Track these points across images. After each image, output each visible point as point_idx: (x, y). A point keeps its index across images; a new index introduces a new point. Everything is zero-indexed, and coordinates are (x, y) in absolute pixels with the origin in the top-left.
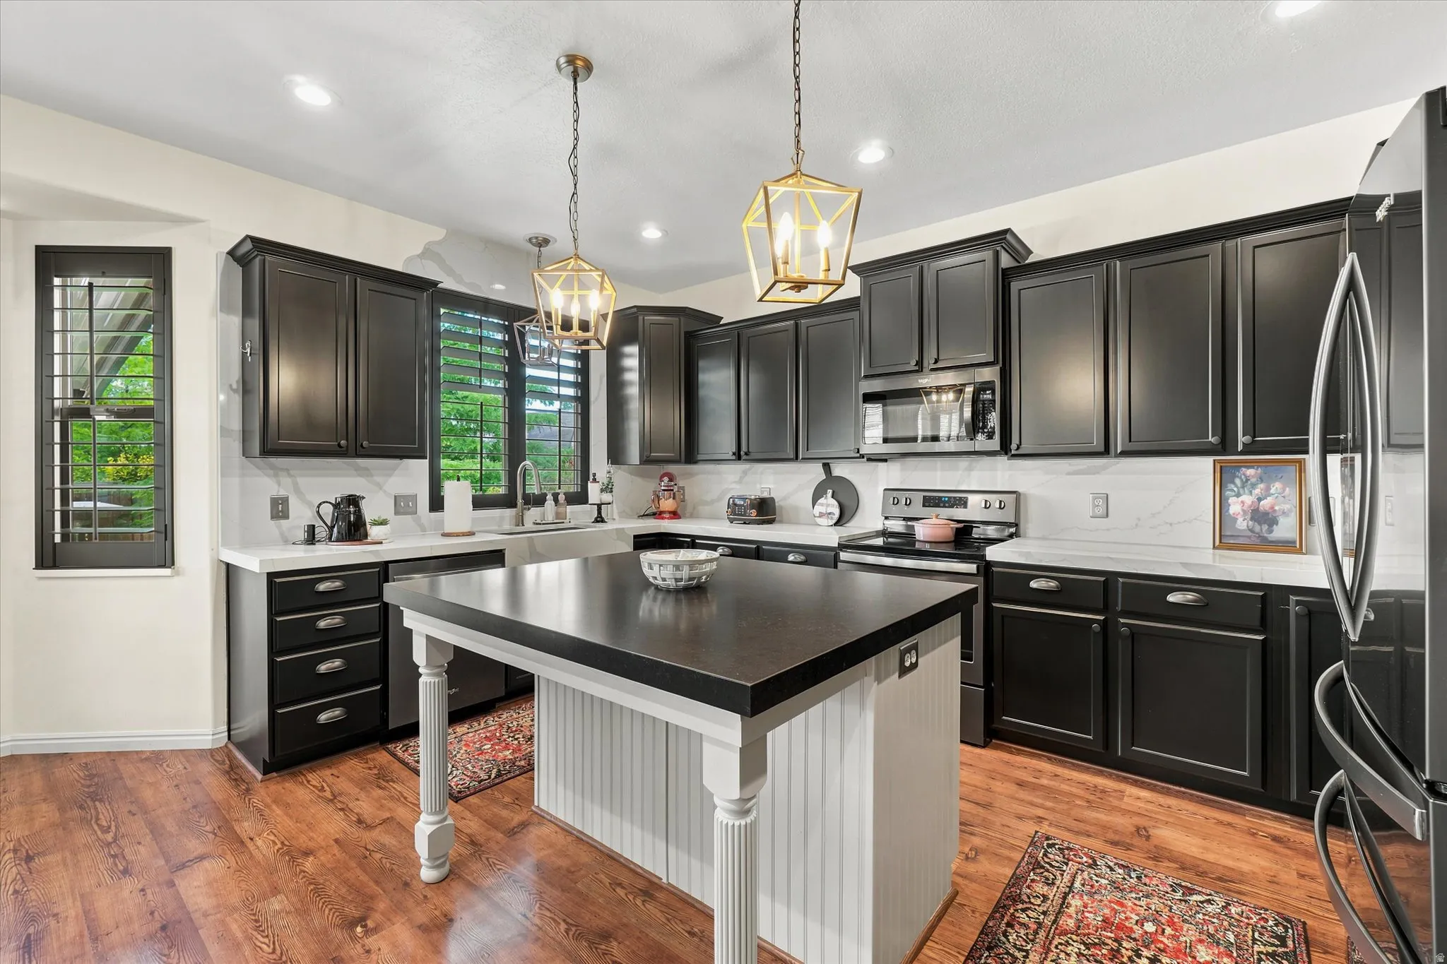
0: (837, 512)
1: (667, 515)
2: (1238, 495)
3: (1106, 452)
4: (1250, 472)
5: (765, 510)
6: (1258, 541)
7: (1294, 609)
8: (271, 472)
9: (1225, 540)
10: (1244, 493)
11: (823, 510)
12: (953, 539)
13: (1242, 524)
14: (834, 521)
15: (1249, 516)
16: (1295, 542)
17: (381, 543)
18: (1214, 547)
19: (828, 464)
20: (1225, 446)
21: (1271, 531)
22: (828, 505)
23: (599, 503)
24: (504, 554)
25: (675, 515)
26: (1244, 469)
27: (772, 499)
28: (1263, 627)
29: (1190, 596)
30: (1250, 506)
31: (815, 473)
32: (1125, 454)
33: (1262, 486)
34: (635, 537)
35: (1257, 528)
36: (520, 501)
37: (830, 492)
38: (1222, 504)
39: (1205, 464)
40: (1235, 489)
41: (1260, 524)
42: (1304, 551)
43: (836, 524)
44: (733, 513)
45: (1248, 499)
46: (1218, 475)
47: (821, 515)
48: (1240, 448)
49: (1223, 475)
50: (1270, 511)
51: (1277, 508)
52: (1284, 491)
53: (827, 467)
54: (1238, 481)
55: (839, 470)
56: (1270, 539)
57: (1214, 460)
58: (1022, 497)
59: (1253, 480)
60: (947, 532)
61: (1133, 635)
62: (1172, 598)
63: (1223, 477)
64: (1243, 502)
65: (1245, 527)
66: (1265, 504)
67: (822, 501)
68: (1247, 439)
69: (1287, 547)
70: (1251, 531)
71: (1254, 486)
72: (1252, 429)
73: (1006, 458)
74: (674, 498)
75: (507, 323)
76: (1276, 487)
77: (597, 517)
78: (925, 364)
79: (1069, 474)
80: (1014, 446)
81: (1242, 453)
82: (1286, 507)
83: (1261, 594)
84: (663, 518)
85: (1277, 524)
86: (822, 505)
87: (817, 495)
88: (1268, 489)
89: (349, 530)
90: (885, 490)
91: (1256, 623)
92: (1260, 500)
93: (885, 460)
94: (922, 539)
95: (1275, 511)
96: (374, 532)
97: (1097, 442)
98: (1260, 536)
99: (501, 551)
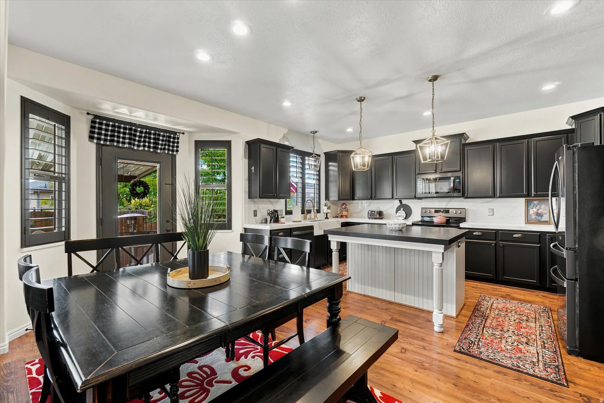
0: (405, 215)
1: (345, 217)
2: (532, 209)
3: (494, 196)
4: (536, 202)
5: (380, 214)
6: (537, 221)
7: (547, 237)
8: (253, 203)
9: (528, 221)
10: (534, 208)
11: (400, 214)
12: (445, 222)
13: (533, 217)
14: (404, 218)
15: (535, 215)
16: (548, 221)
17: (284, 223)
18: (525, 223)
19: (401, 200)
20: (528, 195)
21: (541, 219)
22: (401, 213)
23: (327, 212)
24: (313, 227)
25: (346, 217)
26: (534, 202)
27: (382, 211)
28: (539, 243)
29: (520, 235)
30: (535, 212)
31: (397, 203)
32: (500, 197)
33: (539, 206)
34: (342, 223)
35: (538, 218)
36: (306, 212)
37: (402, 209)
38: (527, 212)
39: (523, 200)
40: (531, 207)
41: (538, 217)
42: (551, 224)
43: (405, 219)
44: (371, 216)
45: (535, 210)
46: (526, 203)
47: (399, 216)
48: (533, 196)
49: (528, 203)
50: (541, 213)
51: (543, 212)
52: (545, 207)
53: (400, 201)
54: (532, 205)
55: (404, 202)
56: (541, 221)
57: (525, 199)
58: (466, 210)
59: (536, 204)
60: (444, 220)
61: (504, 246)
62: (514, 236)
63: (528, 204)
64: (534, 211)
65: (534, 218)
66: (540, 211)
67: (399, 212)
68: (535, 193)
69: (546, 223)
70: (536, 218)
71: (536, 206)
72: (536, 190)
73: (463, 198)
74: (347, 211)
75: (301, 157)
76: (543, 206)
77: (326, 217)
78: (438, 170)
79: (481, 203)
80: (466, 195)
81: (533, 197)
82: (546, 212)
83: (539, 234)
84: (344, 218)
85: (543, 217)
86: (399, 213)
87: (398, 210)
88: (540, 207)
89: (276, 219)
90: (422, 208)
91: (538, 241)
92: (538, 210)
93: (421, 199)
94: (436, 222)
95: (543, 213)
96: (282, 220)
97: (491, 193)
98: (538, 220)
99: (312, 226)
